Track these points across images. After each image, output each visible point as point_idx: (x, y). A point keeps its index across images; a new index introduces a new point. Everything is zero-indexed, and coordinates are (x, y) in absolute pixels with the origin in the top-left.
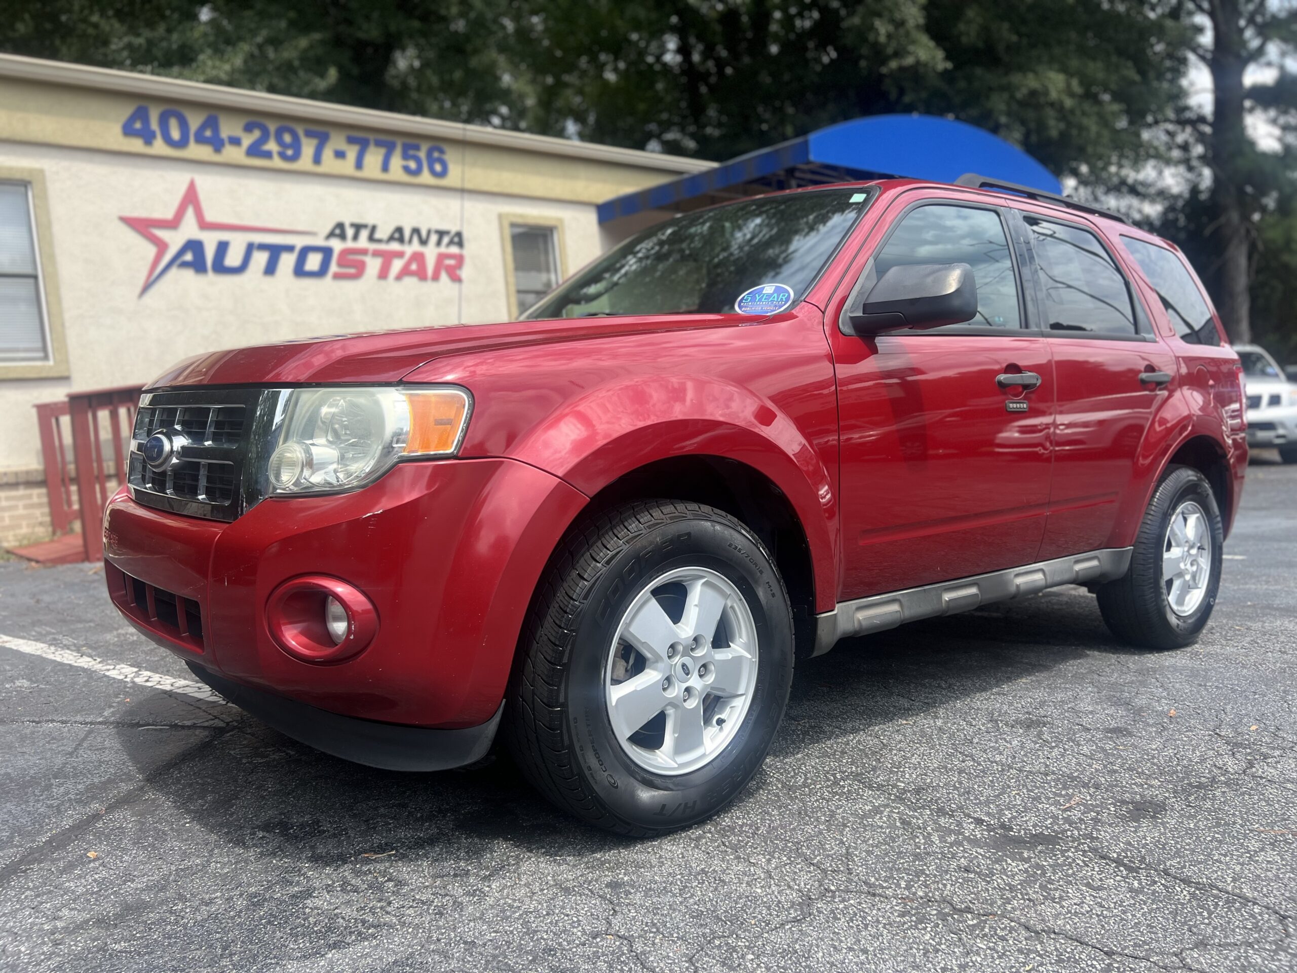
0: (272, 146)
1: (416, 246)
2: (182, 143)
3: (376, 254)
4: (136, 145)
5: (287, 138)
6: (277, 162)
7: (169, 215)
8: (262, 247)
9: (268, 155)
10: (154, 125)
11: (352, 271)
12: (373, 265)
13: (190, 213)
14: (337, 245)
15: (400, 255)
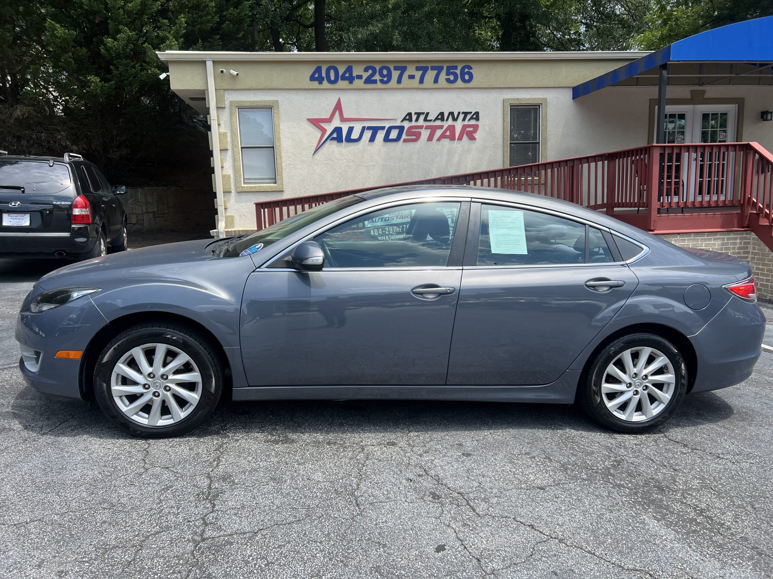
0: (377, 77)
1: (450, 122)
2: (335, 81)
3: (427, 127)
4: (316, 84)
5: (385, 72)
6: (379, 85)
7: (328, 116)
8: (369, 128)
9: (375, 82)
10: (324, 75)
11: (414, 137)
12: (425, 134)
13: (337, 114)
14: (406, 125)
15: (441, 127)
